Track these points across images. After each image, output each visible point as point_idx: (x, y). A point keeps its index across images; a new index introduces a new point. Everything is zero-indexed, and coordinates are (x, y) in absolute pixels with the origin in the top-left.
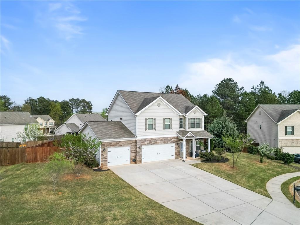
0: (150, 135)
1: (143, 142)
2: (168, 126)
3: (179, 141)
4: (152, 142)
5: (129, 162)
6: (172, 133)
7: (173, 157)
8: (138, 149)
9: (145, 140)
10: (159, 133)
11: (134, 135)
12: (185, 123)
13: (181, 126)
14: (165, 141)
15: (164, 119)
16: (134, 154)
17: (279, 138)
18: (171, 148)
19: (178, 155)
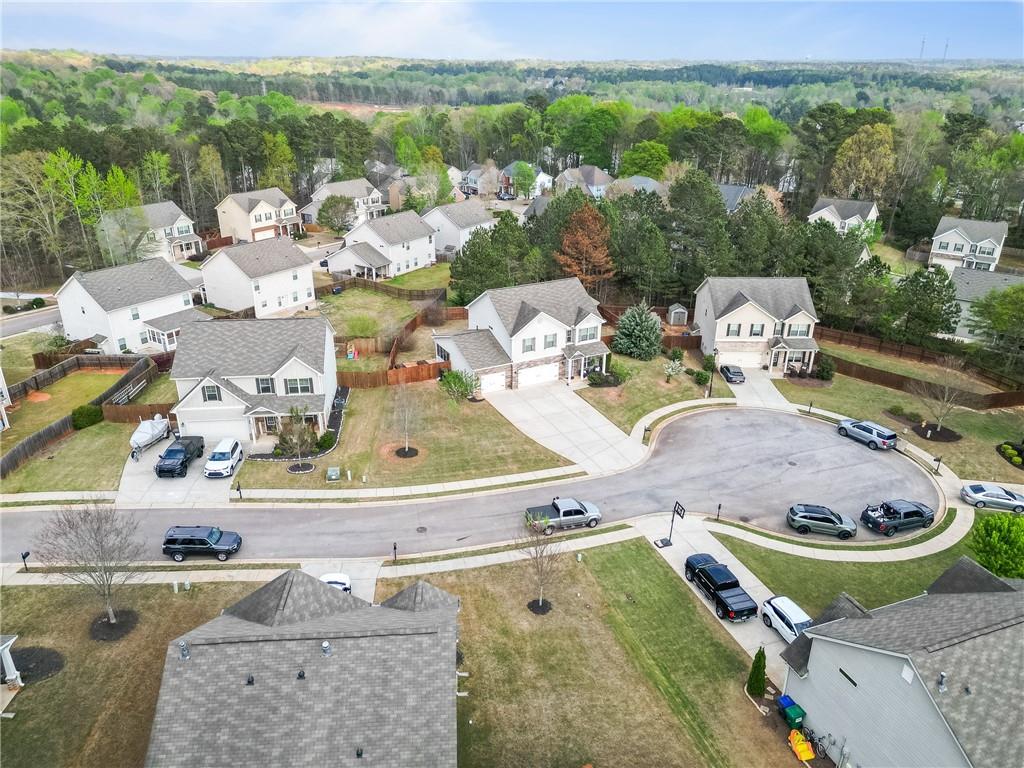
0: (530, 356)
1: (520, 366)
2: (552, 344)
3: (563, 360)
4: (530, 365)
5: (504, 388)
6: (557, 351)
7: (557, 378)
8: (514, 375)
9: (522, 364)
10: (541, 352)
11: (510, 360)
12: (574, 335)
13: (569, 340)
14: (547, 361)
15: (546, 337)
16: (509, 380)
17: (716, 340)
18: (554, 369)
19: (563, 374)
